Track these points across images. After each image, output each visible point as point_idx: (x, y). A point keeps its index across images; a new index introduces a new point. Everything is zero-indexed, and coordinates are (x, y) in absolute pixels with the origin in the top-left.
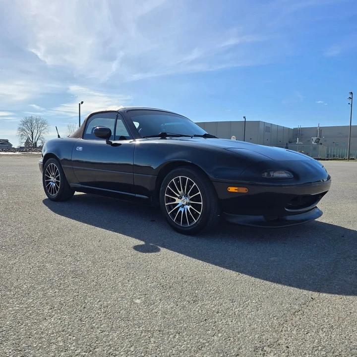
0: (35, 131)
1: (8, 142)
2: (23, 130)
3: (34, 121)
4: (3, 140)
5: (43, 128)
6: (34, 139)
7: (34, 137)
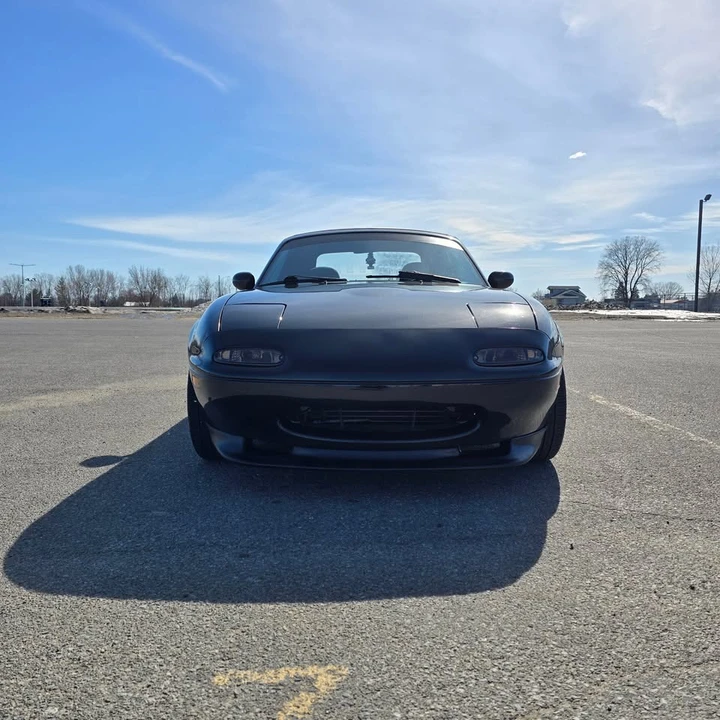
0: (633, 267)
1: (578, 291)
2: (609, 266)
3: (632, 247)
4: (570, 288)
5: (648, 260)
6: (628, 283)
7: (629, 279)
